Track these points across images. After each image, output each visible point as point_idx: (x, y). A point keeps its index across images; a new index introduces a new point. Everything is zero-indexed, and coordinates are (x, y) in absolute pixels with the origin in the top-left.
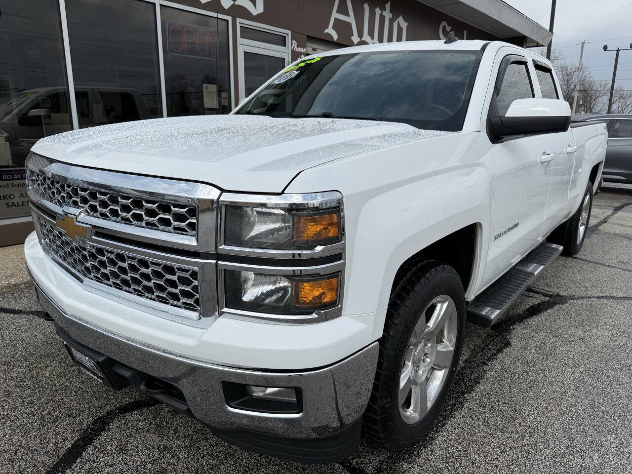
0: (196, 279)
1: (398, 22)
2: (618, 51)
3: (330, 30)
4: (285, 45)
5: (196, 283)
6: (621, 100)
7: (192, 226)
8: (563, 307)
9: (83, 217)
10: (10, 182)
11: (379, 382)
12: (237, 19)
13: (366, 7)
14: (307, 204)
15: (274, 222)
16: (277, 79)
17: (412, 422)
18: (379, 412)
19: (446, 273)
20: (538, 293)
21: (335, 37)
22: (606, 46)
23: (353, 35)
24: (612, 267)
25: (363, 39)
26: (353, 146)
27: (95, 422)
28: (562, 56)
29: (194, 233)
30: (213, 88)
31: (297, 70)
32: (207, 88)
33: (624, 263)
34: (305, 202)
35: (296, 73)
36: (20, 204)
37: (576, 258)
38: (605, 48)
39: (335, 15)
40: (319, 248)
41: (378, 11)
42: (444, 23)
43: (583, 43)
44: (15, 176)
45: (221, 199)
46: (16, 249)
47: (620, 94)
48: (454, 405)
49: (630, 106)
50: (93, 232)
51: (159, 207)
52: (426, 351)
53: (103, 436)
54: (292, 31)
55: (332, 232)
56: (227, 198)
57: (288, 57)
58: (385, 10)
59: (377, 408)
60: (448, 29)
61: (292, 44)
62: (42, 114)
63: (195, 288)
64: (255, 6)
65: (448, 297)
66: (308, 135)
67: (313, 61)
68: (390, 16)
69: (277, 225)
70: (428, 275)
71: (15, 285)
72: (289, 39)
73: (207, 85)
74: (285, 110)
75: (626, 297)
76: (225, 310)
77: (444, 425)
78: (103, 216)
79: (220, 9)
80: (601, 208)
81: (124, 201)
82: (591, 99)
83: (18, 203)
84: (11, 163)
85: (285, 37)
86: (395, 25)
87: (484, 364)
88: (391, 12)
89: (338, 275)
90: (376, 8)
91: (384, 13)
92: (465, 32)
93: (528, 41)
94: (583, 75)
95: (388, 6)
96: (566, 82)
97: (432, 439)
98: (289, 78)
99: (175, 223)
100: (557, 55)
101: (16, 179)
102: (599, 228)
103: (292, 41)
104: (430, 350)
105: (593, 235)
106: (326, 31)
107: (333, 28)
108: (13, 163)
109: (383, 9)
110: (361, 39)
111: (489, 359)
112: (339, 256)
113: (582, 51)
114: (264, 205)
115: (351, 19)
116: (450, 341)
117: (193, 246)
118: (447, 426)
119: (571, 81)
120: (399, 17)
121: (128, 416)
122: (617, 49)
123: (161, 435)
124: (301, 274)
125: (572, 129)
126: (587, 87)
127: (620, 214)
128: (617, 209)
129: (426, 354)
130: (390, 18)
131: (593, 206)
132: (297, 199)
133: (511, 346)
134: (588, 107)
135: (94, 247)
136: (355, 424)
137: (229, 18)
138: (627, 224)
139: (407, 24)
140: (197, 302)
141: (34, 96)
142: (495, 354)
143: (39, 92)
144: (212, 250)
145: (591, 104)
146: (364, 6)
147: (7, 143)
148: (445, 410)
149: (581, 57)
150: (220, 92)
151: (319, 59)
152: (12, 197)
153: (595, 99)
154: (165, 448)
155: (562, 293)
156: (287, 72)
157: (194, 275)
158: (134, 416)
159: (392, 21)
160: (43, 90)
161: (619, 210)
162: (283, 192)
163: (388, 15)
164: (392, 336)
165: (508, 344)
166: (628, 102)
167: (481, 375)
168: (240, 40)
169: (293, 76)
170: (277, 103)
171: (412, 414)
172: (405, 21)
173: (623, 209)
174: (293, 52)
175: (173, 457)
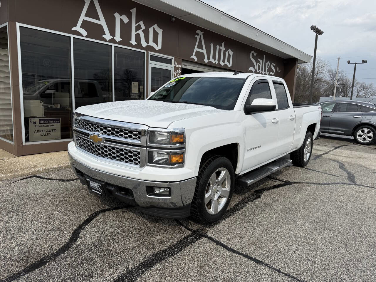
0: (139, 155)
1: (228, 52)
2: (356, 64)
3: (193, 57)
4: (171, 64)
5: (139, 156)
6: (364, 90)
7: (139, 138)
8: (289, 186)
9: (101, 135)
10: (43, 124)
11: (197, 193)
12: (149, 52)
13: (212, 45)
14: (175, 131)
15: (164, 137)
16: (167, 85)
17: (211, 214)
18: (197, 204)
19: (225, 160)
20: (280, 180)
21: (196, 60)
22: (349, 61)
23: (205, 59)
24: (319, 172)
25: (210, 61)
26: (196, 114)
27: (93, 214)
28: (329, 65)
29: (140, 140)
30: (136, 84)
31: (175, 82)
32: (133, 84)
33: (326, 170)
34: (174, 131)
35: (175, 83)
36: (46, 134)
37: (304, 168)
38: (349, 62)
39: (196, 49)
40: (177, 145)
41: (218, 47)
42: (253, 52)
43: (339, 58)
44: (46, 122)
45: (149, 129)
46: (44, 155)
47: (364, 87)
48: (230, 214)
49: (369, 93)
50: (105, 140)
51: (128, 132)
52: (218, 189)
53: (97, 218)
54: (175, 57)
55: (182, 140)
56: (151, 129)
57: (172, 70)
58: (222, 46)
59: (197, 202)
60: (255, 54)
61: (175, 63)
62: (52, 93)
63: (139, 158)
64: (158, 46)
65: (225, 169)
66: (176, 111)
67: (182, 79)
68: (224, 49)
69: (165, 138)
70: (217, 159)
71: (48, 169)
72: (173, 61)
73: (133, 82)
74: (170, 98)
75: (320, 184)
76: (148, 164)
77: (225, 219)
78: (109, 135)
79: (141, 48)
80: (328, 147)
81: (117, 130)
82: (347, 88)
83: (45, 134)
84: (44, 116)
85: (171, 60)
86: (227, 53)
87: (247, 203)
88: (224, 47)
89: (183, 154)
90: (217, 45)
91: (221, 48)
92: (264, 56)
93: (298, 60)
94: (342, 75)
95: (223, 44)
96: (332, 79)
97: (220, 223)
98: (172, 85)
99: (134, 137)
100: (326, 63)
101: (46, 123)
102: (323, 156)
103: (175, 61)
104: (219, 189)
105: (318, 159)
106: (192, 57)
107: (195, 55)
108: (45, 116)
109: (221, 46)
110: (209, 60)
111: (249, 202)
112: (184, 148)
113: (338, 63)
114: (161, 132)
115: (204, 51)
116: (228, 187)
117: (140, 144)
118: (226, 220)
119: (335, 78)
120: (229, 49)
121: (106, 213)
122: (355, 63)
123: (119, 218)
124: (171, 153)
125: (294, 109)
126: (344, 82)
127: (337, 150)
128: (336, 148)
129: (217, 190)
130: (224, 50)
131: (313, 144)
132: (172, 130)
133: (260, 198)
134: (345, 93)
135: (103, 145)
136: (188, 205)
137: (145, 52)
138: (337, 154)
139: (233, 53)
140: (139, 162)
141: (47, 84)
142: (252, 200)
143: (50, 82)
144: (145, 145)
145: (347, 91)
146: (211, 44)
147: (43, 107)
148: (227, 215)
149: (338, 66)
150: (139, 85)
151: (184, 78)
152: (43, 131)
153: (349, 89)
154: (121, 221)
155: (291, 181)
156: (171, 83)
157: (139, 153)
158: (108, 213)
159: (225, 52)
160: (52, 81)
161: (337, 148)
162: (167, 128)
163: (223, 48)
164: (202, 178)
165: (260, 197)
166: (369, 91)
167: (245, 206)
168: (150, 61)
169: (173, 85)
170: (166, 95)
171: (212, 211)
172: (232, 51)
173: (339, 148)
174: (175, 67)
175: (124, 223)
